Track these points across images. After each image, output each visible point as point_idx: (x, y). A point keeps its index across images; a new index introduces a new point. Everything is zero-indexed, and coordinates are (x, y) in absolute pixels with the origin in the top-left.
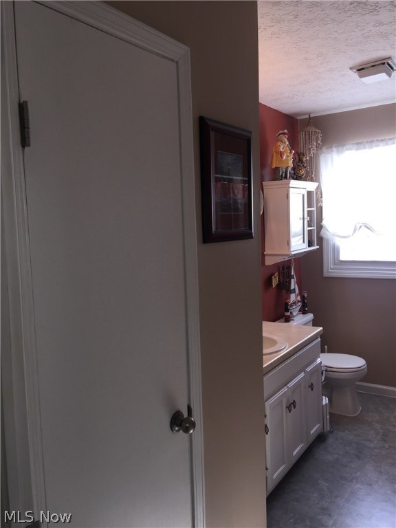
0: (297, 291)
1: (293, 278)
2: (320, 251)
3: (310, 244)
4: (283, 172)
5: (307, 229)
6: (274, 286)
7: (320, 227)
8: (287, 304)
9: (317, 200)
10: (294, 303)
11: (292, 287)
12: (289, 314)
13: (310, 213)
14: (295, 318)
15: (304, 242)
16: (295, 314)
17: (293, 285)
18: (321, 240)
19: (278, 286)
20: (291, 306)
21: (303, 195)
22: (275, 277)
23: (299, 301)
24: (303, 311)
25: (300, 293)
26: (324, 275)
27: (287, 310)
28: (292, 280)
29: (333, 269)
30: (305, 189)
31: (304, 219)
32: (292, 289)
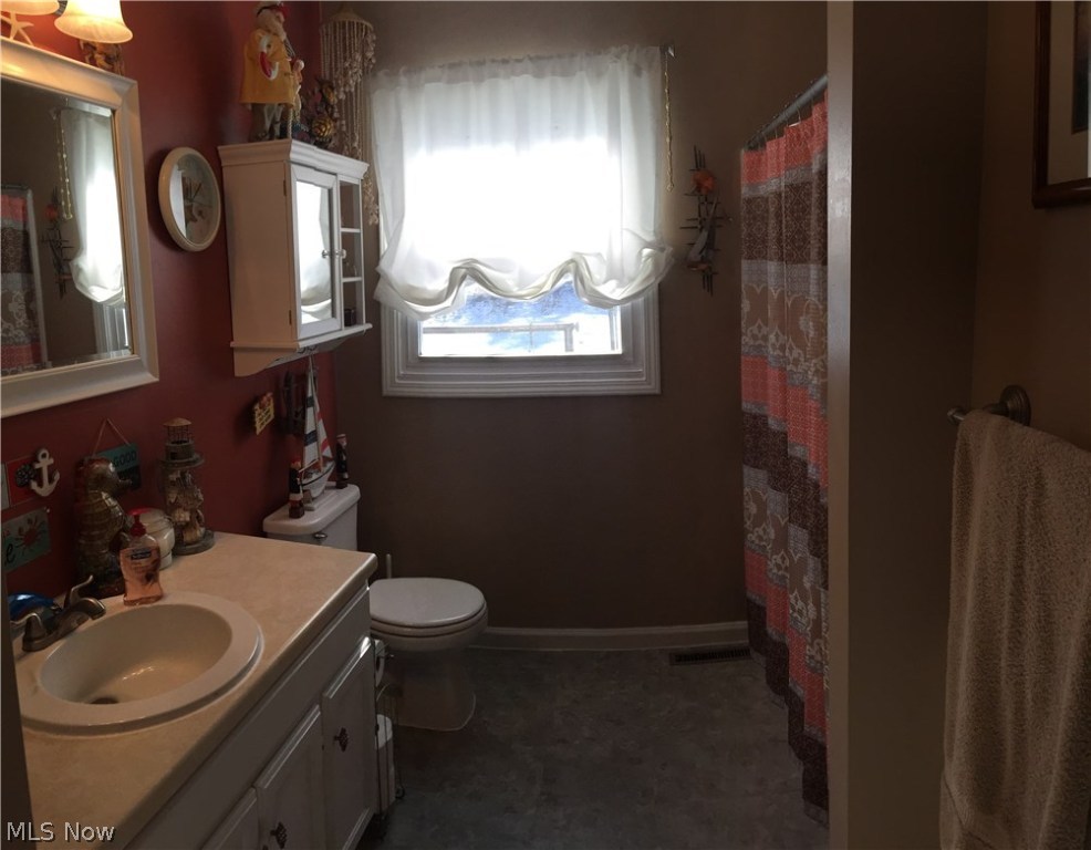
0: (323, 435)
1: (313, 405)
2: (375, 336)
3: (350, 319)
4: (274, 122)
5: (340, 280)
6: (259, 430)
7: (374, 277)
8: (294, 474)
9: (366, 210)
10: (315, 466)
11: (309, 428)
13: (348, 241)
14: (315, 505)
15: (334, 315)
16: (315, 493)
17: (312, 421)
18: (375, 309)
19: (276, 427)
20: (307, 474)
21: (330, 192)
22: (262, 407)
23: (326, 459)
24: (340, 483)
26: (385, 393)
27: (295, 489)
28: (310, 411)
29: (404, 377)
30: (335, 174)
31: (332, 254)
32: (308, 432)
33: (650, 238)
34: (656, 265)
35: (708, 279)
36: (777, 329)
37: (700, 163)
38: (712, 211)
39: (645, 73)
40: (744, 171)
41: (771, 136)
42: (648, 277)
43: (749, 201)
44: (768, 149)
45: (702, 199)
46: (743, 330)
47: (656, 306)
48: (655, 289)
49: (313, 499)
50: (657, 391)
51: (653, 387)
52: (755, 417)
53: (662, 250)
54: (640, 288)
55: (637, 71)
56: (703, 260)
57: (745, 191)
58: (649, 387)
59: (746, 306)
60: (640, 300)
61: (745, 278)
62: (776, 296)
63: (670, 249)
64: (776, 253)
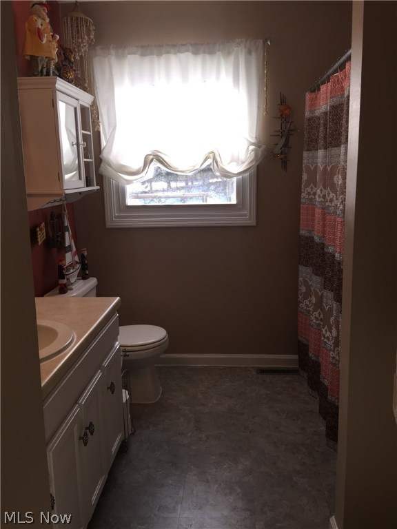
0: (74, 249)
1: (68, 231)
2: (101, 192)
3: (88, 184)
5: (83, 159)
6: (40, 243)
7: (99, 161)
8: (61, 268)
9: (93, 122)
10: (72, 266)
11: (67, 244)
12: (65, 281)
13: (85, 137)
14: (73, 287)
15: (80, 178)
16: (72, 280)
17: (68, 240)
18: (101, 179)
19: (47, 243)
20: (68, 269)
21: (75, 109)
22: (41, 230)
23: (77, 263)
24: (83, 276)
25: (78, 252)
26: (107, 226)
27: (62, 276)
28: (67, 234)
29: (118, 217)
30: (78, 100)
31: (78, 144)
32: (67, 245)
33: (253, 141)
34: (256, 155)
35: (284, 163)
36: (321, 187)
37: (283, 101)
38: (288, 126)
39: (253, 54)
40: (308, 103)
41: (323, 83)
42: (252, 162)
43: (309, 119)
44: (321, 90)
45: (283, 120)
46: (303, 190)
47: (255, 178)
48: (255, 169)
49: (72, 284)
50: (254, 224)
51: (252, 222)
52: (307, 238)
53: (260, 147)
54: (248, 167)
55: (249, 52)
56: (282, 153)
57: (307, 114)
58: (250, 222)
59: (305, 176)
60: (247, 174)
61: (305, 161)
62: (321, 168)
63: (264, 147)
64: (323, 145)
